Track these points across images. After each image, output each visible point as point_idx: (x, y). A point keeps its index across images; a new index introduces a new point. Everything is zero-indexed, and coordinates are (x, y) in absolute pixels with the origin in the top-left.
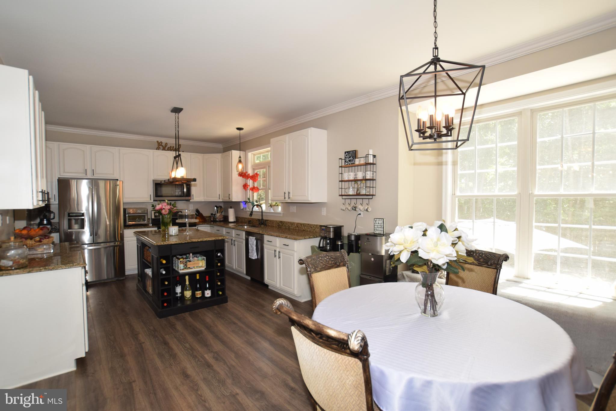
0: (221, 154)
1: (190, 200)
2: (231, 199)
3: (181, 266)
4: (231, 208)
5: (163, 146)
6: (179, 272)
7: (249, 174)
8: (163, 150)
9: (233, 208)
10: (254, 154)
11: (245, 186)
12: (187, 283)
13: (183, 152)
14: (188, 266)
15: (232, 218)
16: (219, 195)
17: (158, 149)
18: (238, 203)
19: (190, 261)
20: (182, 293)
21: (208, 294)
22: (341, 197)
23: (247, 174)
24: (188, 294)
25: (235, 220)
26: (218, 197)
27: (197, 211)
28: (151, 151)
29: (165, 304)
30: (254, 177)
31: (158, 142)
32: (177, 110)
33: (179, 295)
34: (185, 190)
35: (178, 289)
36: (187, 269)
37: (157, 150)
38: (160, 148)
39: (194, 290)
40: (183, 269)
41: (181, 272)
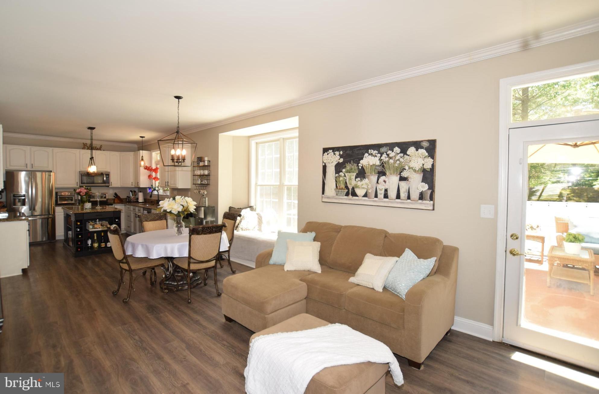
0: (133, 152)
1: (109, 186)
2: (139, 186)
3: (91, 227)
4: (140, 192)
5: (87, 146)
6: (89, 231)
7: (152, 168)
8: (87, 149)
9: (142, 192)
10: (157, 154)
11: (150, 176)
12: (95, 238)
13: (104, 150)
14: (95, 227)
15: (141, 200)
16: (132, 183)
17: (84, 148)
18: (145, 188)
19: (97, 224)
20: (92, 244)
21: (109, 245)
22: (195, 185)
23: (150, 168)
24: (96, 245)
25: (144, 201)
26: (131, 183)
27: (116, 194)
28: (78, 150)
29: (79, 250)
30: (156, 170)
31: (83, 143)
32: (92, 128)
33: (89, 245)
34: (105, 179)
35: (89, 242)
36: (95, 229)
37: (82, 149)
38: (85, 148)
39: (100, 242)
40: (92, 229)
41: (90, 230)
